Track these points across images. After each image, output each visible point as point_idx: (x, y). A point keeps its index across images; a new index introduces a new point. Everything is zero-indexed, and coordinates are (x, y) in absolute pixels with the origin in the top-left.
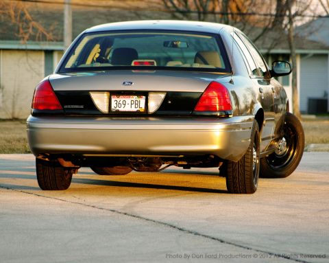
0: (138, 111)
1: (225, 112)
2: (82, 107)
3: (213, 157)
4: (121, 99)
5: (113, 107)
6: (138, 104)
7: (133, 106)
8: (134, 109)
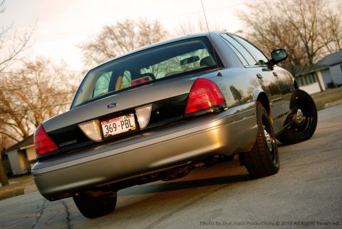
0: (130, 131)
1: (218, 106)
2: (75, 141)
3: (217, 156)
4: (111, 123)
5: (105, 134)
6: (128, 123)
7: (124, 126)
8: (125, 130)
